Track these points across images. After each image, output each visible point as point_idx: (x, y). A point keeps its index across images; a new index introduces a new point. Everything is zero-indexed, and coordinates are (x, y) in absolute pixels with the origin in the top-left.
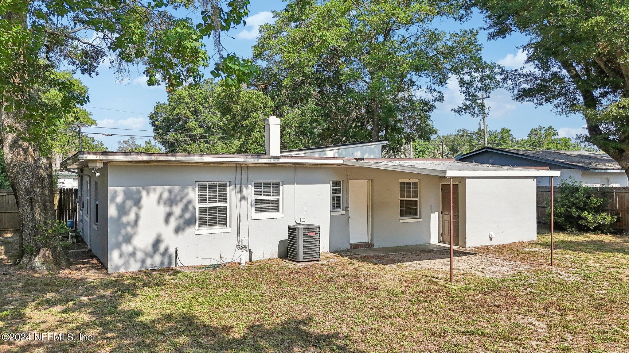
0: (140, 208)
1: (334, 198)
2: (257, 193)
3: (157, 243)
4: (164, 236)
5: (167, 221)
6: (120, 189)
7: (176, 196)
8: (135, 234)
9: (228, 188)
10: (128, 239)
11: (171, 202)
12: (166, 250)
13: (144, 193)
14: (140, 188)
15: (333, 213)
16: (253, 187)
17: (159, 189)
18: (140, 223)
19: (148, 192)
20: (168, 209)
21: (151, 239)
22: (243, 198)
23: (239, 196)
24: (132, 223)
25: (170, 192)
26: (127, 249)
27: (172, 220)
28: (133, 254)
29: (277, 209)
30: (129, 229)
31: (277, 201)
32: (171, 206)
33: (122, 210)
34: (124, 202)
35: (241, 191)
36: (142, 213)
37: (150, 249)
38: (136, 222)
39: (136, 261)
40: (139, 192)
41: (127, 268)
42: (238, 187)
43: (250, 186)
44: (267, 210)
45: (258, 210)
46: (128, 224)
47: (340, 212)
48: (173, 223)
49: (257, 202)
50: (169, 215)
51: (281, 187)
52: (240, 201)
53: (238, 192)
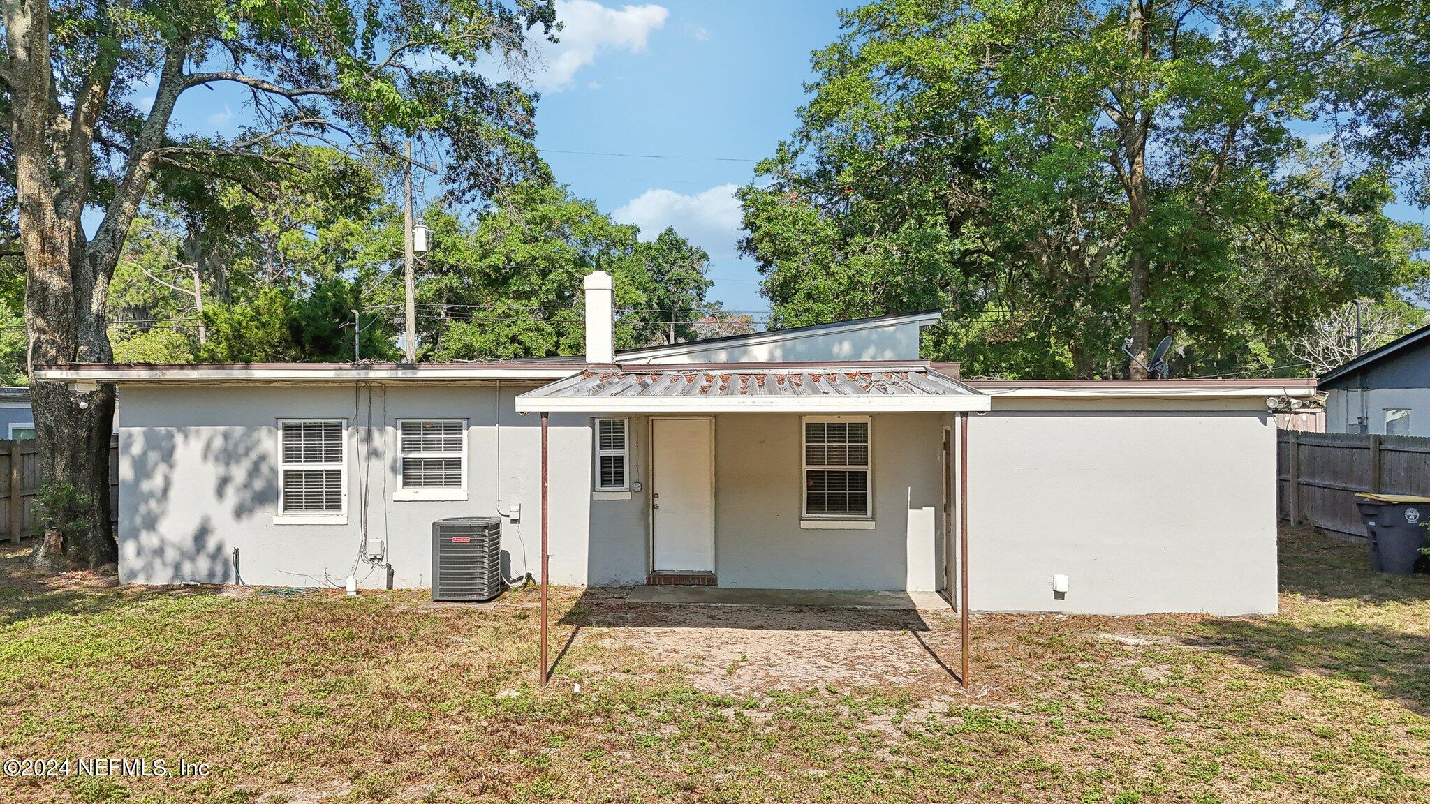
0: (171, 466)
1: (605, 460)
2: (408, 445)
3: (202, 534)
4: (215, 523)
5: (220, 492)
6: (137, 431)
7: (236, 445)
8: (163, 513)
9: (345, 433)
10: (151, 523)
11: (228, 456)
12: (219, 549)
13: (179, 438)
14: (174, 430)
15: (597, 496)
16: (400, 432)
17: (206, 432)
18: (173, 493)
19: (186, 437)
20: (221, 470)
21: (191, 528)
22: (374, 453)
23: (364, 449)
24: (159, 493)
25: (226, 437)
26: (149, 540)
27: (230, 491)
28: (159, 552)
29: (454, 481)
30: (153, 504)
31: (456, 463)
32: (227, 464)
33: (142, 469)
34: (144, 454)
35: (369, 438)
36: (176, 476)
37: (189, 544)
38: (165, 491)
39: (164, 564)
40: (171, 436)
41: (149, 578)
42: (363, 430)
43: (390, 429)
44: (431, 481)
45: (407, 482)
46: (151, 494)
47: (619, 494)
48: (232, 497)
49: (407, 464)
50: (224, 482)
51: (465, 432)
52: (368, 458)
53: (363, 441)
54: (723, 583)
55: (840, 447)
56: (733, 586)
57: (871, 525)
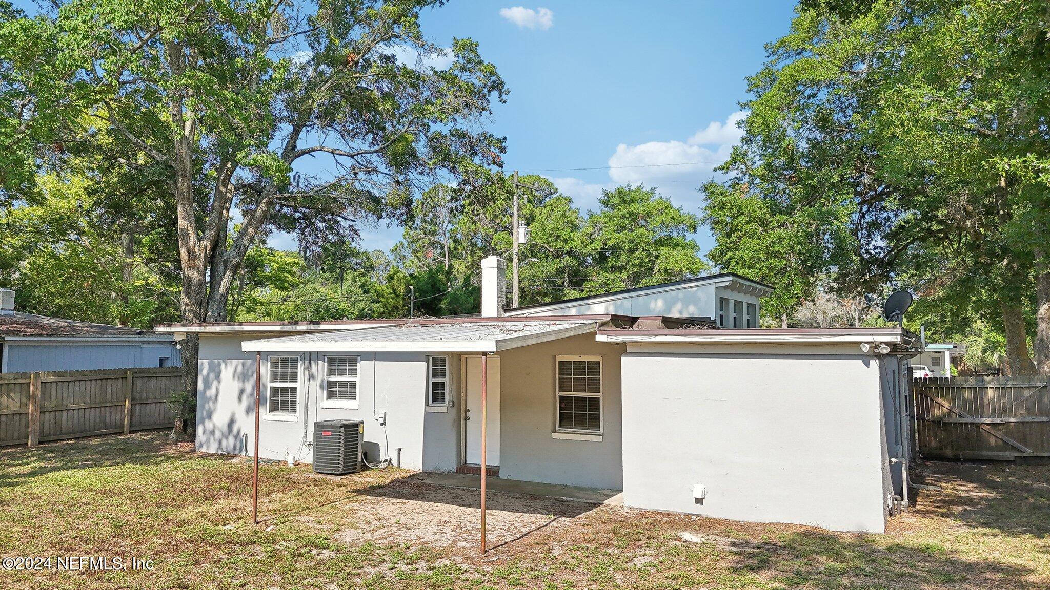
0: (219, 382)
1: (435, 385)
2: (331, 373)
3: (232, 422)
4: (237, 417)
5: (240, 399)
6: (206, 362)
7: (248, 371)
8: (215, 409)
9: (299, 364)
10: (210, 417)
11: (244, 377)
12: (239, 432)
13: (223, 366)
14: (221, 361)
15: (429, 409)
16: (326, 364)
17: (235, 362)
18: (220, 398)
19: (226, 365)
20: (241, 385)
21: (226, 420)
22: (311, 376)
23: (307, 373)
24: (213, 398)
25: (243, 365)
26: (209, 425)
27: (244, 397)
28: (213, 432)
29: (353, 396)
30: (211, 404)
31: (353, 385)
32: (243, 381)
33: (207, 385)
34: (208, 374)
35: (309, 368)
36: (222, 388)
37: (225, 429)
38: (217, 396)
39: (214, 440)
40: (219, 365)
41: (208, 448)
42: (307, 362)
43: (320, 362)
44: (343, 396)
45: (330, 396)
46: (210, 398)
47: (440, 408)
48: (245, 402)
49: (331, 384)
50: (242, 391)
51: (358, 364)
52: (309, 380)
53: (306, 369)
54: (503, 475)
55: (581, 379)
56: (509, 478)
57: (600, 439)
